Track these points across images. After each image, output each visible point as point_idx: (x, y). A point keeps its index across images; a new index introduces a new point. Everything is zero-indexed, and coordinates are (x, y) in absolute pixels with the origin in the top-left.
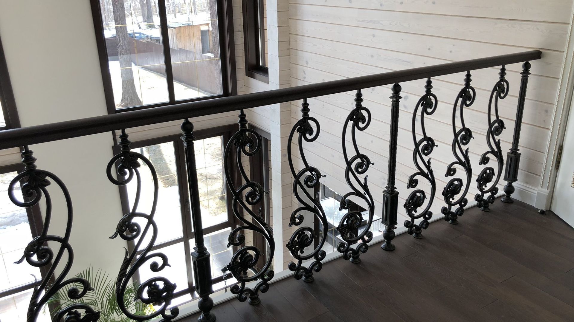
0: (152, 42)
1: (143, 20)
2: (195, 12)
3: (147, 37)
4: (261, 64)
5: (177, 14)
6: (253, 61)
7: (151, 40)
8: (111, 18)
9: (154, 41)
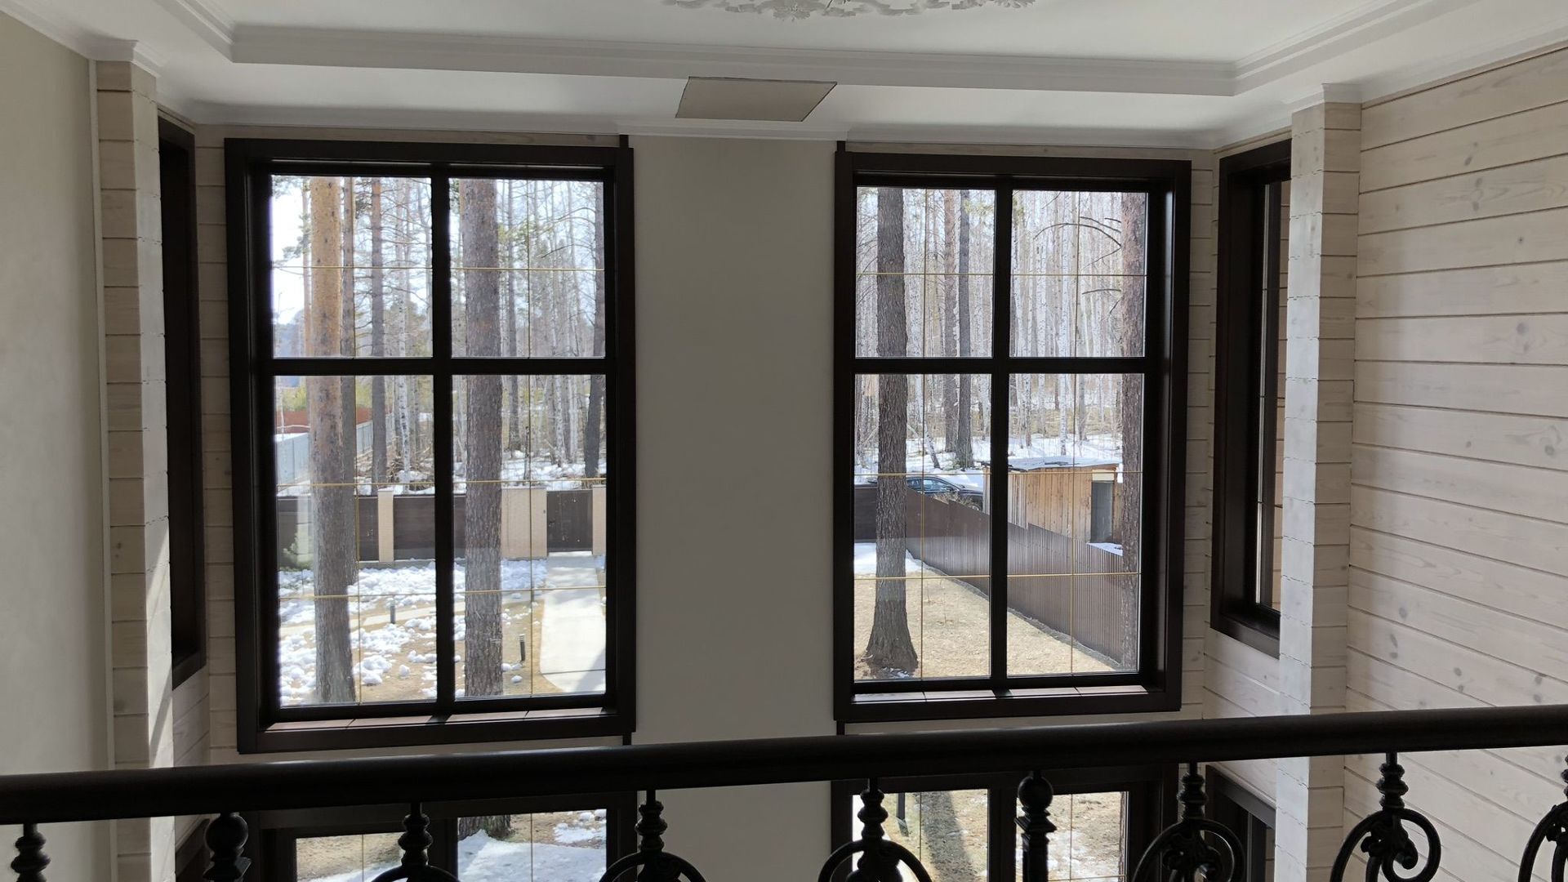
0: (962, 502)
1: (947, 446)
2: (1080, 433)
3: (952, 489)
4: (1258, 600)
5: (1033, 437)
6: (1236, 589)
7: (961, 497)
8: (870, 439)
9: (967, 501)
